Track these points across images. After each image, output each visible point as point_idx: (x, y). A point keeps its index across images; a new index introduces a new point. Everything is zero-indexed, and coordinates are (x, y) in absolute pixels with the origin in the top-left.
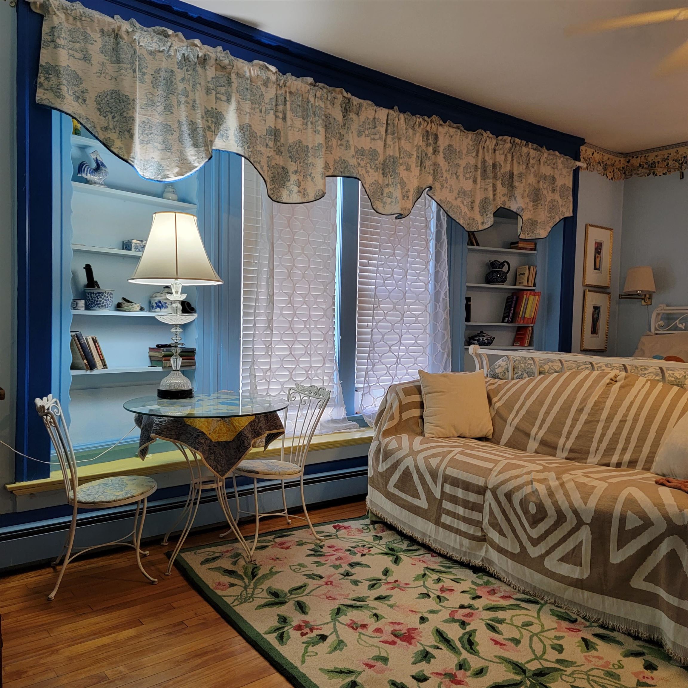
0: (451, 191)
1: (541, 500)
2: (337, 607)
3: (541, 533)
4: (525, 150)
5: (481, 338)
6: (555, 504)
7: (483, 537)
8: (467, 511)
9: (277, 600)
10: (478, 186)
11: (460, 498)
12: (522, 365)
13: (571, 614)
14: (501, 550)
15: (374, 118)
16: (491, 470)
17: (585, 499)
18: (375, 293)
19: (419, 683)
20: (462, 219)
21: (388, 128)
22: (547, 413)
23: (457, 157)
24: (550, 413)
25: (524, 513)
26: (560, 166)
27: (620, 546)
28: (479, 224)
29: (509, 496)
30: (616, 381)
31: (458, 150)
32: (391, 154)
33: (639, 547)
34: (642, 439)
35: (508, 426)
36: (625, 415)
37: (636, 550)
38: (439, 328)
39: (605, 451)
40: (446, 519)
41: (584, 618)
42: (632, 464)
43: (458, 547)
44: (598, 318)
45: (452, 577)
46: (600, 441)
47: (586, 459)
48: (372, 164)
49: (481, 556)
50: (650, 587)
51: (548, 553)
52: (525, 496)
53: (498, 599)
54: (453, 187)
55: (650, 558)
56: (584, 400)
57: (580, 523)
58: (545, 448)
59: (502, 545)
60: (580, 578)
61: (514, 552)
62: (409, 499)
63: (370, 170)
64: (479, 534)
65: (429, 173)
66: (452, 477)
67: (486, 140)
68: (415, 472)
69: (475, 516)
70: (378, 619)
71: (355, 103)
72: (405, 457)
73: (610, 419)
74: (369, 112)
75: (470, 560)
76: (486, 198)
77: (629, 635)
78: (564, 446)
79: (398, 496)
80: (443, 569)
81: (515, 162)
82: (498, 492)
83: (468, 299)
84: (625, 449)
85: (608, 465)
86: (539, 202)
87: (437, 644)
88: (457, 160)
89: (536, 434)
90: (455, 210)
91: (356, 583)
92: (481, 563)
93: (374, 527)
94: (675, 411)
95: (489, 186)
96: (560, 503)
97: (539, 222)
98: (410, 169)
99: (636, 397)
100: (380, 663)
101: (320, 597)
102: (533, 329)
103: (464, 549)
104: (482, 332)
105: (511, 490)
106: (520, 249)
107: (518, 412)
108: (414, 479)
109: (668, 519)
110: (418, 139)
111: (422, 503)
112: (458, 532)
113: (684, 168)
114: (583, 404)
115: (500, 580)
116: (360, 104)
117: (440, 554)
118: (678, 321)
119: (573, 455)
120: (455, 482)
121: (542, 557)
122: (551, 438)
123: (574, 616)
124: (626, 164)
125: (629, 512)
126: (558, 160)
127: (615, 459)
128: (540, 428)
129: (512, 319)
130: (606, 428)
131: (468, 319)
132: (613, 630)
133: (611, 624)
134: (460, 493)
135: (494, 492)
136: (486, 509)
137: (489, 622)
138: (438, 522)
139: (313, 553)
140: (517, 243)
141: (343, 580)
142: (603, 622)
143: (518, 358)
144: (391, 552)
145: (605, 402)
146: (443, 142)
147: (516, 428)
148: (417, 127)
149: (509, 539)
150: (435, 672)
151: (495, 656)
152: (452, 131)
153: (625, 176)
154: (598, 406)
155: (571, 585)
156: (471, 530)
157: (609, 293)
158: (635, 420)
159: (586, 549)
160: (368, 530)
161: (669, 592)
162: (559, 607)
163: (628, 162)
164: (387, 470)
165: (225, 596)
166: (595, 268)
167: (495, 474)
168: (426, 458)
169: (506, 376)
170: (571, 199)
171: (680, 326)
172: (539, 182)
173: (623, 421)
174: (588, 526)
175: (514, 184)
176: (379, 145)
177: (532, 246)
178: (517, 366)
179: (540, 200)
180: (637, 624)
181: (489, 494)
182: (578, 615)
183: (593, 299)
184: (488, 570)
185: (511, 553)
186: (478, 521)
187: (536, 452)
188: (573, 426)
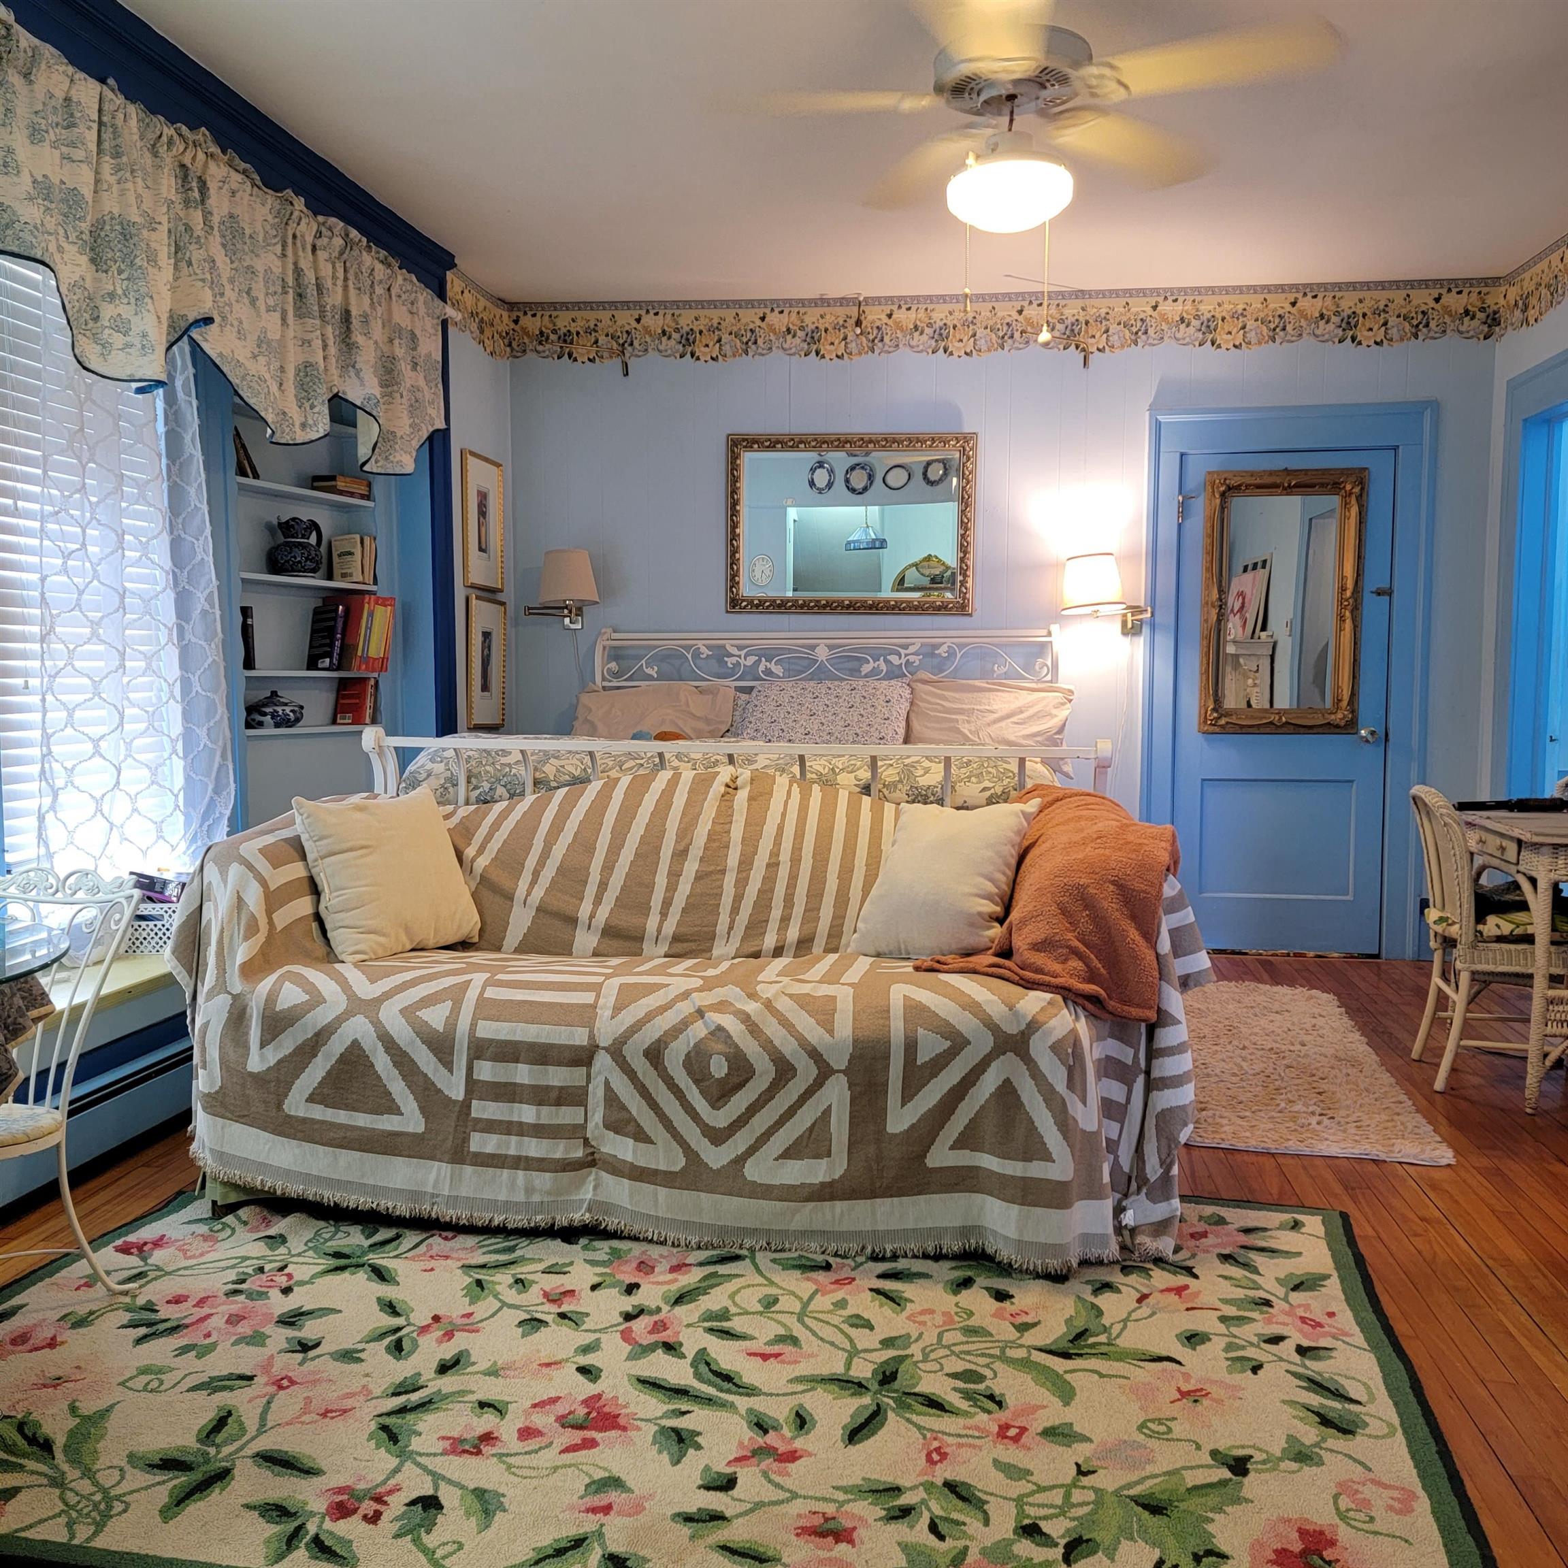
0: (241, 335)
1: (737, 1046)
2: (373, 1426)
3: (739, 1113)
4: (368, 259)
5: (279, 709)
6: (768, 1046)
7: (590, 1158)
8: (545, 1110)
9: (196, 1477)
10: (290, 333)
11: (522, 1085)
12: (488, 768)
13: (810, 1256)
14: (639, 1174)
15: (67, 99)
16: (594, 1006)
17: (827, 1024)
18: (43, 594)
19: (730, 1493)
20: (270, 410)
21: (104, 136)
22: (608, 868)
23: (246, 248)
24: (614, 866)
25: (697, 1082)
26: (422, 310)
27: (907, 1097)
28: (297, 428)
29: (654, 1054)
30: (736, 789)
31: (248, 232)
32: (116, 212)
33: (945, 1090)
34: (815, 895)
35: (517, 909)
36: (775, 853)
37: (938, 1097)
38: (197, 687)
39: (747, 928)
40: (481, 1143)
41: (836, 1255)
42: (804, 945)
43: (520, 1197)
44: (489, 655)
45: (542, 1266)
46: (735, 910)
47: (710, 950)
48: (70, 229)
49: (582, 1201)
50: (964, 1158)
51: (752, 1150)
52: (696, 1045)
53: (670, 1277)
54: (245, 325)
55: (962, 1105)
56: (685, 832)
57: (825, 1072)
58: (616, 944)
59: (642, 1163)
60: (828, 1180)
61: (672, 1169)
62: (362, 1120)
63: (65, 245)
64: (579, 1153)
65: (203, 280)
66: (498, 1041)
67: (300, 219)
68: (381, 1049)
69: (568, 1115)
70: (500, 1412)
71: (23, 44)
72: (339, 1020)
73: (746, 863)
74: (55, 77)
75: (554, 1218)
76: (308, 365)
77: (926, 1256)
78: (659, 931)
79: (323, 1122)
80: (503, 1258)
81: (350, 283)
82: (627, 1051)
83: (246, 612)
84: (785, 920)
85: (756, 955)
86: (395, 388)
87: (672, 1407)
88: (247, 258)
89: (592, 917)
90: (254, 384)
91: (349, 1356)
92: (587, 1215)
93: (239, 1219)
94: (860, 835)
95: (313, 335)
96: (777, 1043)
97: (399, 435)
98: (155, 262)
99: (784, 815)
100: (614, 1493)
101: (302, 1423)
102: (377, 682)
103: (536, 1198)
104: (274, 694)
105: (659, 1041)
106: (341, 493)
107: (536, 874)
108: (379, 1067)
109: (992, 1026)
110: (168, 185)
111: (411, 1120)
112: (519, 1163)
113: (627, 355)
114: (686, 841)
115: (636, 1239)
116: (34, 49)
117: (470, 1229)
118: (643, 662)
119: (679, 947)
120: (508, 1052)
121: (740, 1160)
122: (626, 921)
123: (820, 1258)
124: (512, 325)
125: (920, 1031)
126: (419, 295)
127: (770, 941)
128: (598, 901)
129: (340, 660)
130: (741, 883)
131: (249, 663)
132: (895, 1257)
133: (889, 1248)
134: (523, 1074)
135: (616, 1051)
136: (596, 1093)
137: (707, 1324)
138: (459, 1155)
139: (143, 1331)
140: (333, 478)
141: (308, 1363)
142: (874, 1251)
143: (471, 753)
144: (343, 1262)
145: (728, 832)
146: (219, 203)
147: (538, 909)
148: (162, 150)
149: (660, 1143)
150: (732, 1458)
151: (791, 1381)
152: (236, 177)
153: (512, 350)
154: (718, 841)
155: (808, 1199)
156: (559, 1150)
157: (503, 604)
158: (796, 860)
159: (839, 1120)
160: (229, 1232)
161: (1004, 1156)
162: (781, 1251)
163: (516, 322)
164: (280, 1062)
165: (23, 1530)
166: (481, 549)
167: (609, 1013)
168: (408, 1012)
169: (451, 796)
170: (440, 386)
171: (649, 671)
172: (391, 341)
173: (773, 865)
174: (841, 1075)
175: (354, 338)
176: (84, 179)
177: (363, 490)
178: (475, 771)
179: (397, 383)
180: (940, 1232)
181: (603, 1061)
182: (823, 1253)
183: (484, 616)
184: (603, 1225)
185: (665, 1172)
186: (575, 1126)
187: (595, 954)
188: (672, 888)
